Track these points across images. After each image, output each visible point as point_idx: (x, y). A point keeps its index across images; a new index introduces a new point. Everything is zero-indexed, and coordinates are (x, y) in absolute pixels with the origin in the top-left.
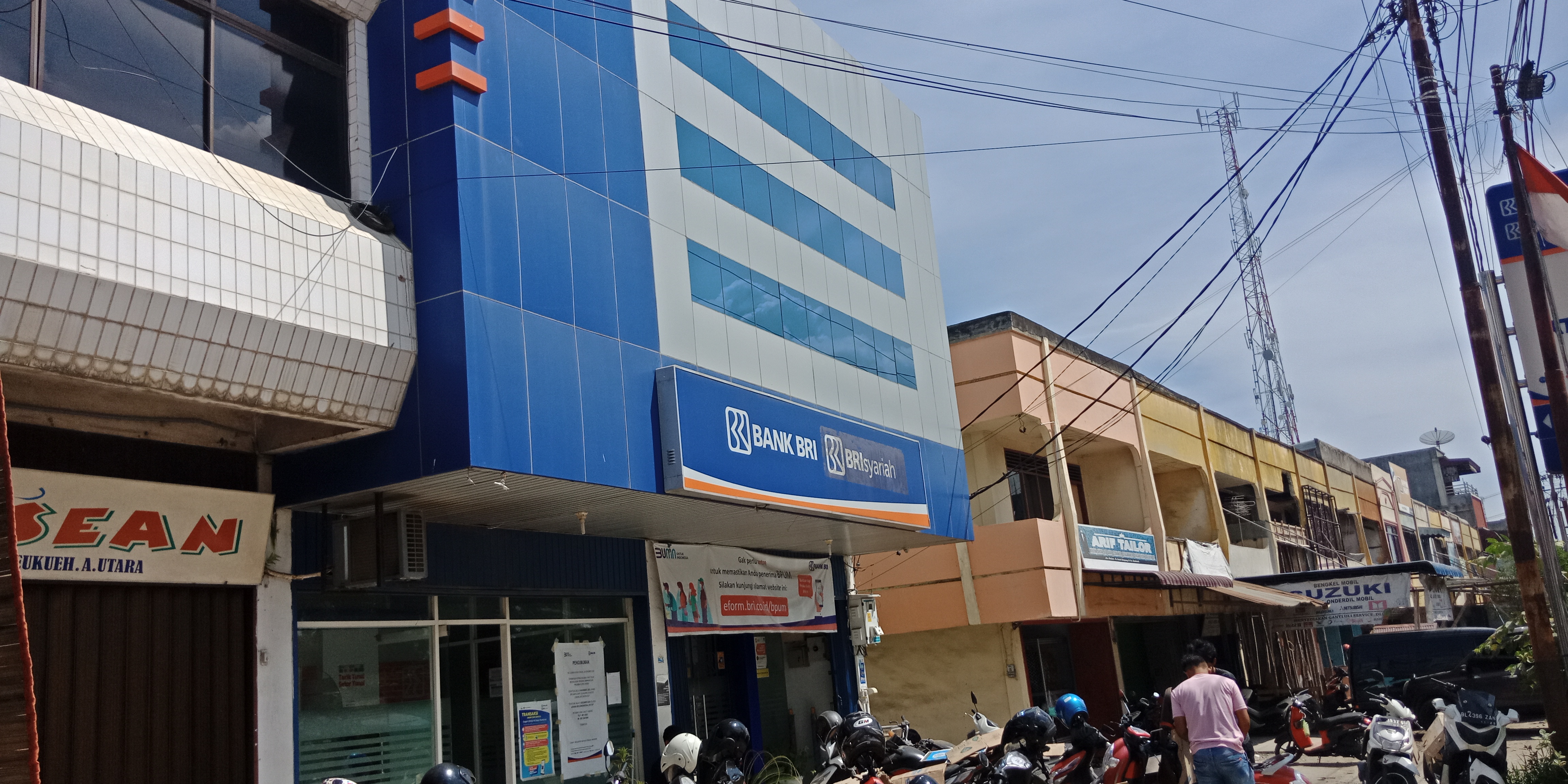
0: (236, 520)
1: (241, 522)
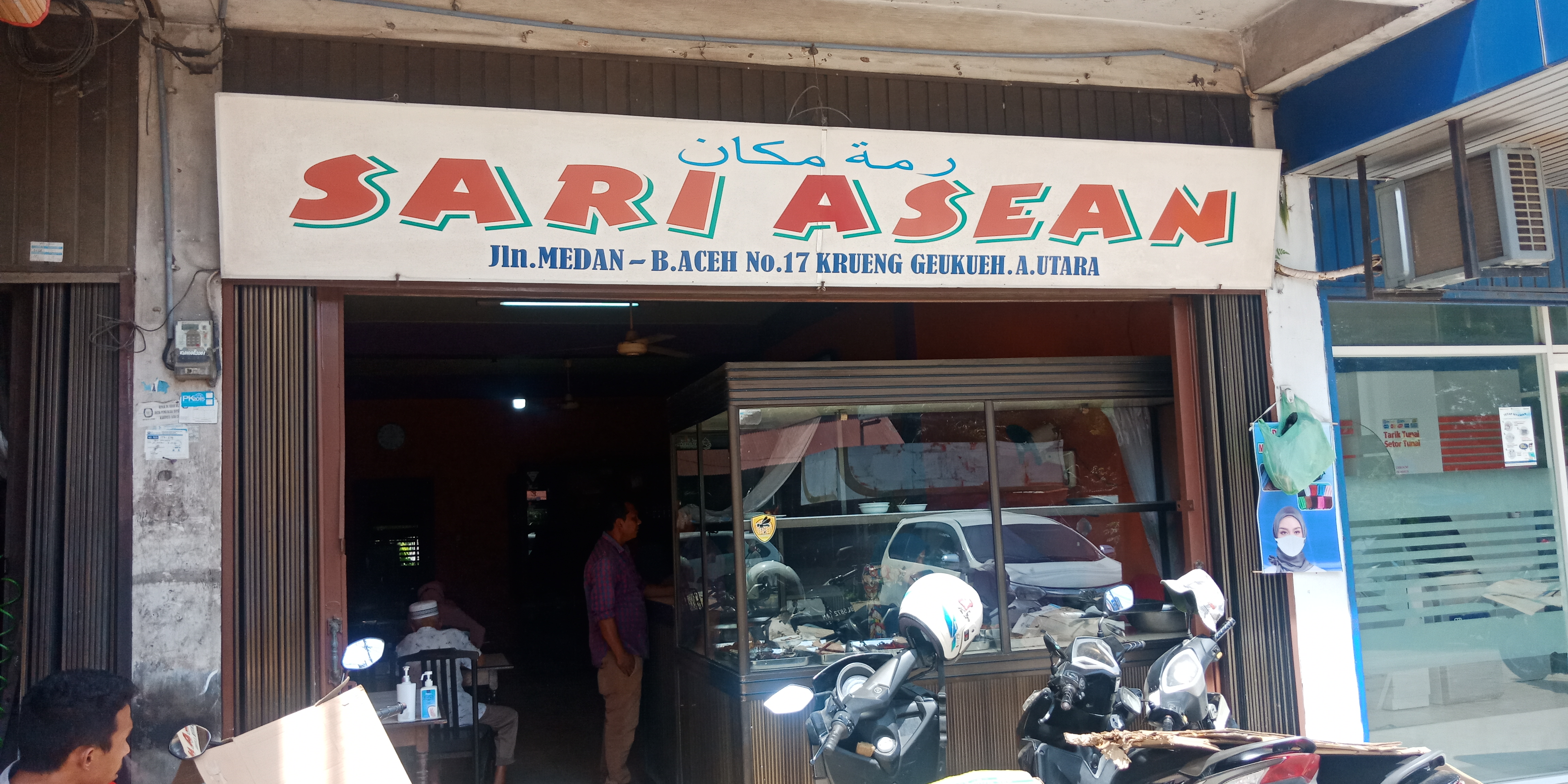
0: (1226, 192)
1: (1234, 195)
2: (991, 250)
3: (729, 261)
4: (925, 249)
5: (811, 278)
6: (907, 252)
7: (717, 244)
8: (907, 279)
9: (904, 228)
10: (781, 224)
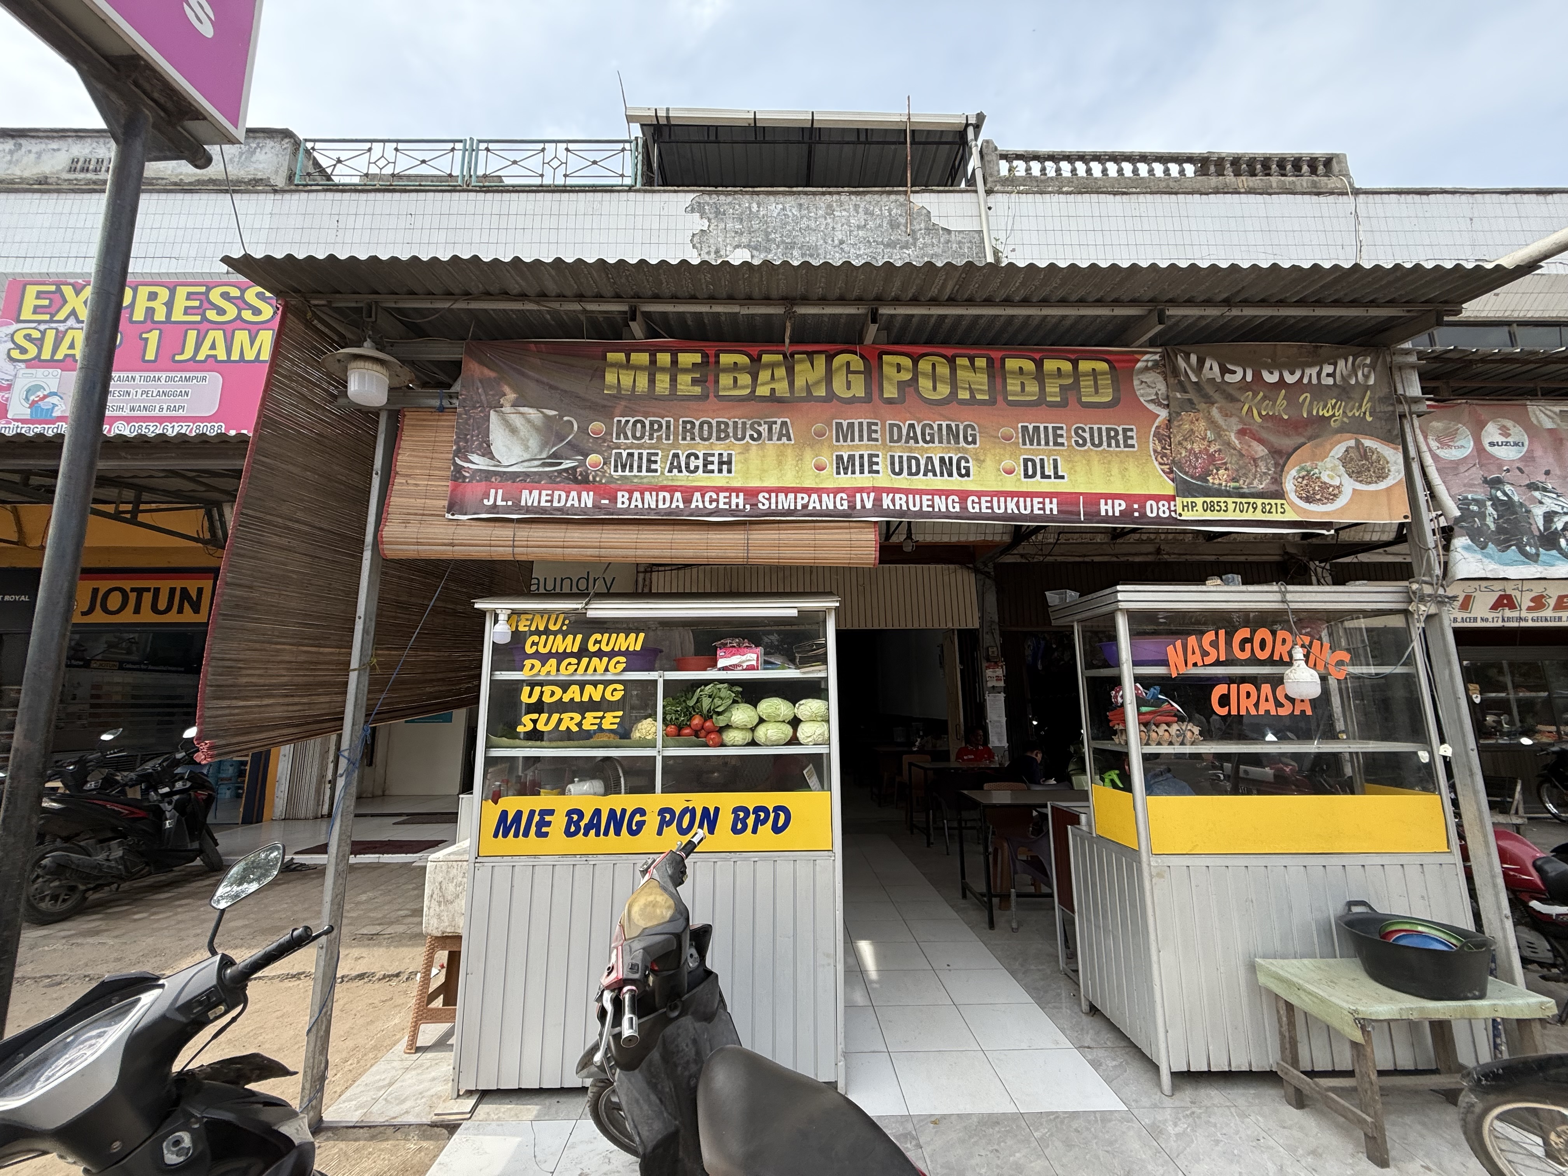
2: (1558, 614)
3: (1475, 620)
4: (1535, 615)
5: (1500, 624)
6: (1530, 616)
7: (1472, 615)
8: (1530, 624)
9: (1529, 609)
10: (1491, 608)
